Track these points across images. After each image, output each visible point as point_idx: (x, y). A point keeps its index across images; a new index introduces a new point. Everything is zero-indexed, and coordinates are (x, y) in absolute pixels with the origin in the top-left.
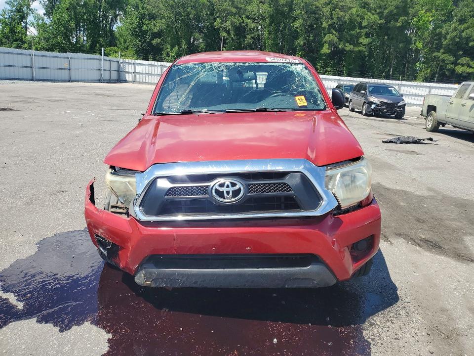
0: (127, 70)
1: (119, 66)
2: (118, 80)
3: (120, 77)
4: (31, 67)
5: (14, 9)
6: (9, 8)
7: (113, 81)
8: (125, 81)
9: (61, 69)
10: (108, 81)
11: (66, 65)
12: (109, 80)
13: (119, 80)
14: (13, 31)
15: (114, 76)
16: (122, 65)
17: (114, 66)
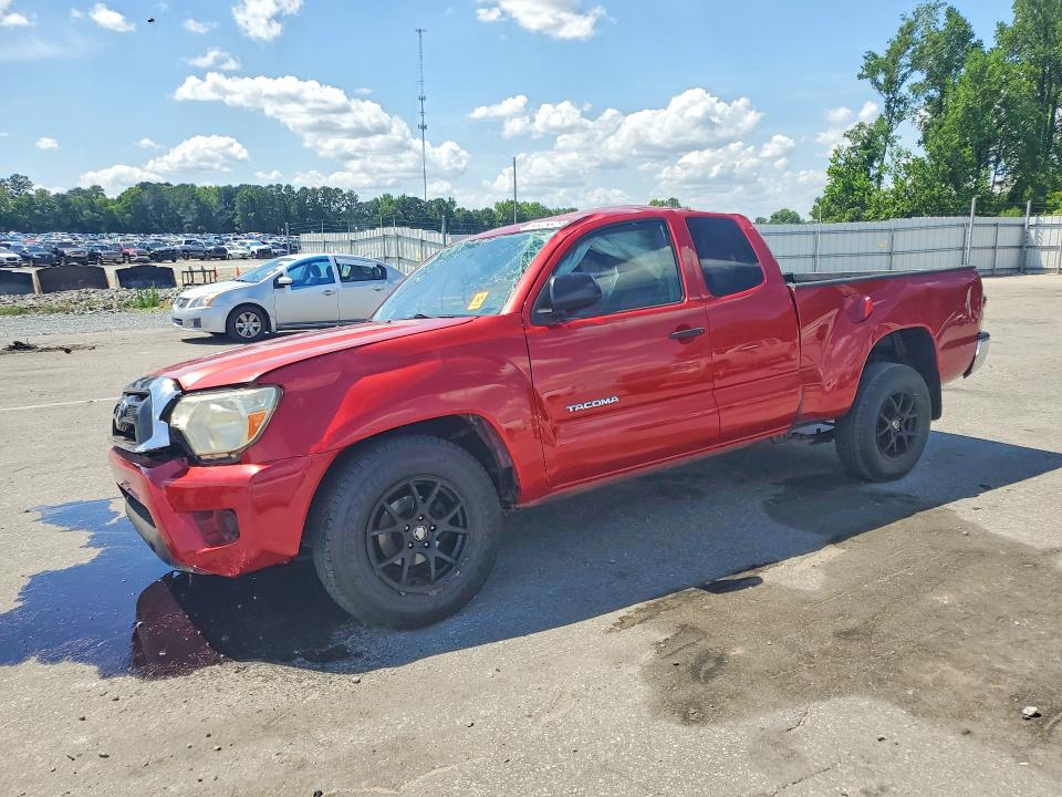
0: (1044, 244)
1: (1025, 236)
2: (1018, 269)
3: (1025, 260)
4: (814, 256)
5: (859, 143)
6: (847, 143)
7: (1004, 272)
8: (1039, 270)
9: (873, 254)
10: (990, 273)
11: (884, 247)
12: (992, 270)
13: (1022, 269)
14: (848, 189)
15: (1007, 258)
16: (1032, 232)
17: (1010, 236)
